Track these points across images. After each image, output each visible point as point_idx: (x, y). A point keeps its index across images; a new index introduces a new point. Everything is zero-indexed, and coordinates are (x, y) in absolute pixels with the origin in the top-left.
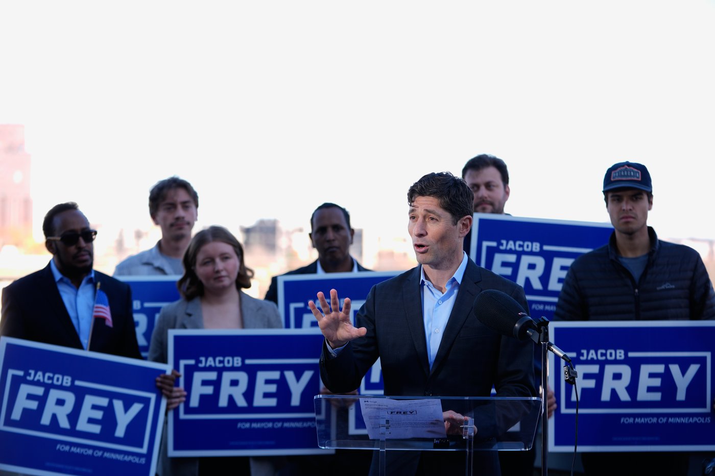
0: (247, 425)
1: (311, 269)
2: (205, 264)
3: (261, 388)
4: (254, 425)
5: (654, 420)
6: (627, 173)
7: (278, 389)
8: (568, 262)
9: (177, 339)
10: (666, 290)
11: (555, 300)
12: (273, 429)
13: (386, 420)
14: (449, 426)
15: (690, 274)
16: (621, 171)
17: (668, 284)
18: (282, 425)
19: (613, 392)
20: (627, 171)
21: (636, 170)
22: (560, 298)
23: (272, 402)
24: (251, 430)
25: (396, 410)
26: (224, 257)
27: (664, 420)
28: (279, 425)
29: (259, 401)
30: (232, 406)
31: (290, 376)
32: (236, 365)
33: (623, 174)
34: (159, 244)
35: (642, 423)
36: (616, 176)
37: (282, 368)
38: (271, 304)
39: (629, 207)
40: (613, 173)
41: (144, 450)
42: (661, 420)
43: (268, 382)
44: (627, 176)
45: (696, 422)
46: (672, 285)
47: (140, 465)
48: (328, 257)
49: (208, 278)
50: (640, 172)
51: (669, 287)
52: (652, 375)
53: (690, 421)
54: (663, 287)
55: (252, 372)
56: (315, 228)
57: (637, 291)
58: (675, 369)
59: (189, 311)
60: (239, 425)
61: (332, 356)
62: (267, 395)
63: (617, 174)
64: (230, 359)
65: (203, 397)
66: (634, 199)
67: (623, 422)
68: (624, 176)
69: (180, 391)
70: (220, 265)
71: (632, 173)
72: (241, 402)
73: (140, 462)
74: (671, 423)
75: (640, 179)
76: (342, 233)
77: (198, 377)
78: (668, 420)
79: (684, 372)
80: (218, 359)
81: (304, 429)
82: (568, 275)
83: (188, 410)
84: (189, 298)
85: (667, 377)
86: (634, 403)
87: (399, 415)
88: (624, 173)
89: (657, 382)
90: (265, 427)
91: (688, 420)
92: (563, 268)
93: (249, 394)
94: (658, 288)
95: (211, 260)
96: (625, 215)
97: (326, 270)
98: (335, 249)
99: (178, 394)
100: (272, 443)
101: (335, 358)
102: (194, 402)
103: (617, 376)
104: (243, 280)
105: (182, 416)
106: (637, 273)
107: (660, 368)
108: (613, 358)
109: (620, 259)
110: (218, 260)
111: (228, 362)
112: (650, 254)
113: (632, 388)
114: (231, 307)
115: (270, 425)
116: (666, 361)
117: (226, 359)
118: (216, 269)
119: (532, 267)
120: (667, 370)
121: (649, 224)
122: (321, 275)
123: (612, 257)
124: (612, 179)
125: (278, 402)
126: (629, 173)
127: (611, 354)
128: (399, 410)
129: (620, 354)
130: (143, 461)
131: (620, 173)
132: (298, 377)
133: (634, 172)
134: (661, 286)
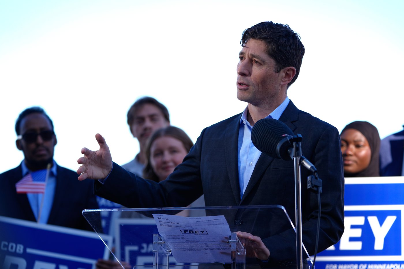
2: (156, 155)
26: (173, 151)
34: (138, 156)
49: (158, 167)
95: (161, 152)
110: (166, 153)
118: (164, 160)
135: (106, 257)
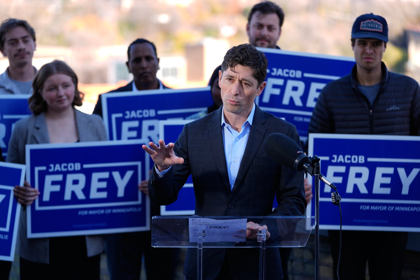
0: (86, 213)
1: (128, 88)
2: (50, 90)
3: (95, 184)
4: (91, 212)
5: (385, 208)
6: (373, 25)
7: (108, 185)
8: (321, 86)
9: (32, 151)
10: (393, 111)
11: (310, 114)
12: (104, 214)
13: (203, 231)
14: (250, 233)
15: (411, 99)
16: (368, 23)
17: (394, 106)
18: (111, 211)
19: (355, 187)
20: (373, 24)
21: (379, 23)
22: (314, 113)
23: (104, 195)
24: (88, 216)
25: (214, 226)
26: (65, 86)
27: (392, 208)
28: (109, 211)
29: (94, 194)
30: (74, 199)
31: (116, 175)
32: (76, 169)
33: (369, 25)
34: (8, 70)
35: (376, 210)
36: (364, 26)
37: (110, 170)
38: (97, 117)
39: (372, 51)
40: (362, 23)
41: (7, 229)
42: (390, 208)
43: (100, 180)
44: (373, 28)
45: (415, 211)
46: (397, 107)
47: (4, 240)
48: (142, 80)
49: (52, 100)
50: (382, 25)
51: (395, 109)
52: (384, 175)
53: (411, 210)
54: (391, 109)
55: (88, 173)
56: (132, 59)
57: (371, 111)
58: (401, 171)
59: (37, 125)
60: (80, 213)
61: (159, 176)
62: (99, 190)
63: (365, 25)
64: (72, 165)
65: (52, 194)
66: (375, 44)
67: (362, 209)
68: (371, 27)
69: (35, 191)
70: (62, 91)
71: (377, 26)
72: (81, 196)
73: (5, 238)
74: (397, 211)
75: (381, 31)
76: (152, 62)
77: (49, 179)
78: (395, 208)
79: (408, 174)
80: (63, 165)
81: (127, 213)
82: (320, 96)
83: (42, 203)
84: (37, 113)
85: (395, 177)
86: (370, 195)
87: (216, 229)
88: (371, 25)
89: (388, 180)
90: (99, 213)
91: (410, 209)
92: (318, 90)
93: (87, 190)
94: (387, 110)
95: (55, 87)
96: (368, 56)
97: (139, 88)
98: (147, 74)
99: (33, 194)
100: (104, 224)
101: (161, 178)
102: (46, 197)
103: (359, 175)
104: (77, 100)
105: (37, 208)
106: (371, 98)
107: (390, 170)
108: (356, 161)
109: (360, 87)
110: (60, 88)
111: (71, 167)
112: (382, 83)
113: (370, 184)
114: (68, 121)
115: (102, 212)
116: (395, 166)
117: (69, 165)
118: (59, 95)
119: (295, 89)
120: (396, 171)
121: (383, 60)
122: (135, 92)
123: (354, 86)
124: (361, 28)
125: (108, 195)
126: (374, 25)
127: (355, 159)
128: (216, 226)
129: (362, 159)
130: (6, 237)
131: (367, 24)
132: (122, 176)
133: (377, 25)
134: (389, 108)
135: (22, 184)
